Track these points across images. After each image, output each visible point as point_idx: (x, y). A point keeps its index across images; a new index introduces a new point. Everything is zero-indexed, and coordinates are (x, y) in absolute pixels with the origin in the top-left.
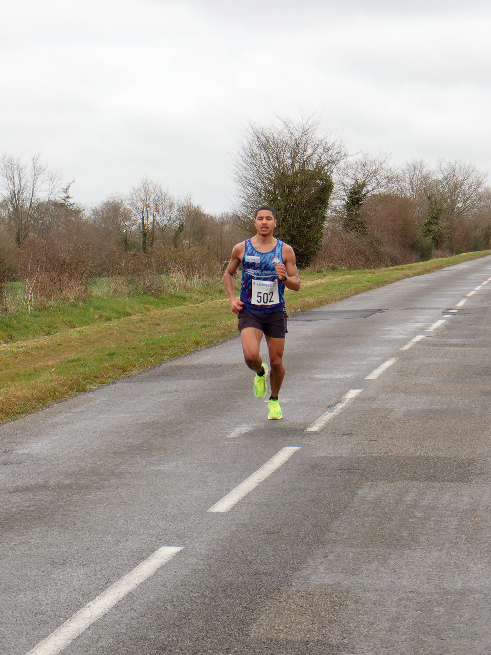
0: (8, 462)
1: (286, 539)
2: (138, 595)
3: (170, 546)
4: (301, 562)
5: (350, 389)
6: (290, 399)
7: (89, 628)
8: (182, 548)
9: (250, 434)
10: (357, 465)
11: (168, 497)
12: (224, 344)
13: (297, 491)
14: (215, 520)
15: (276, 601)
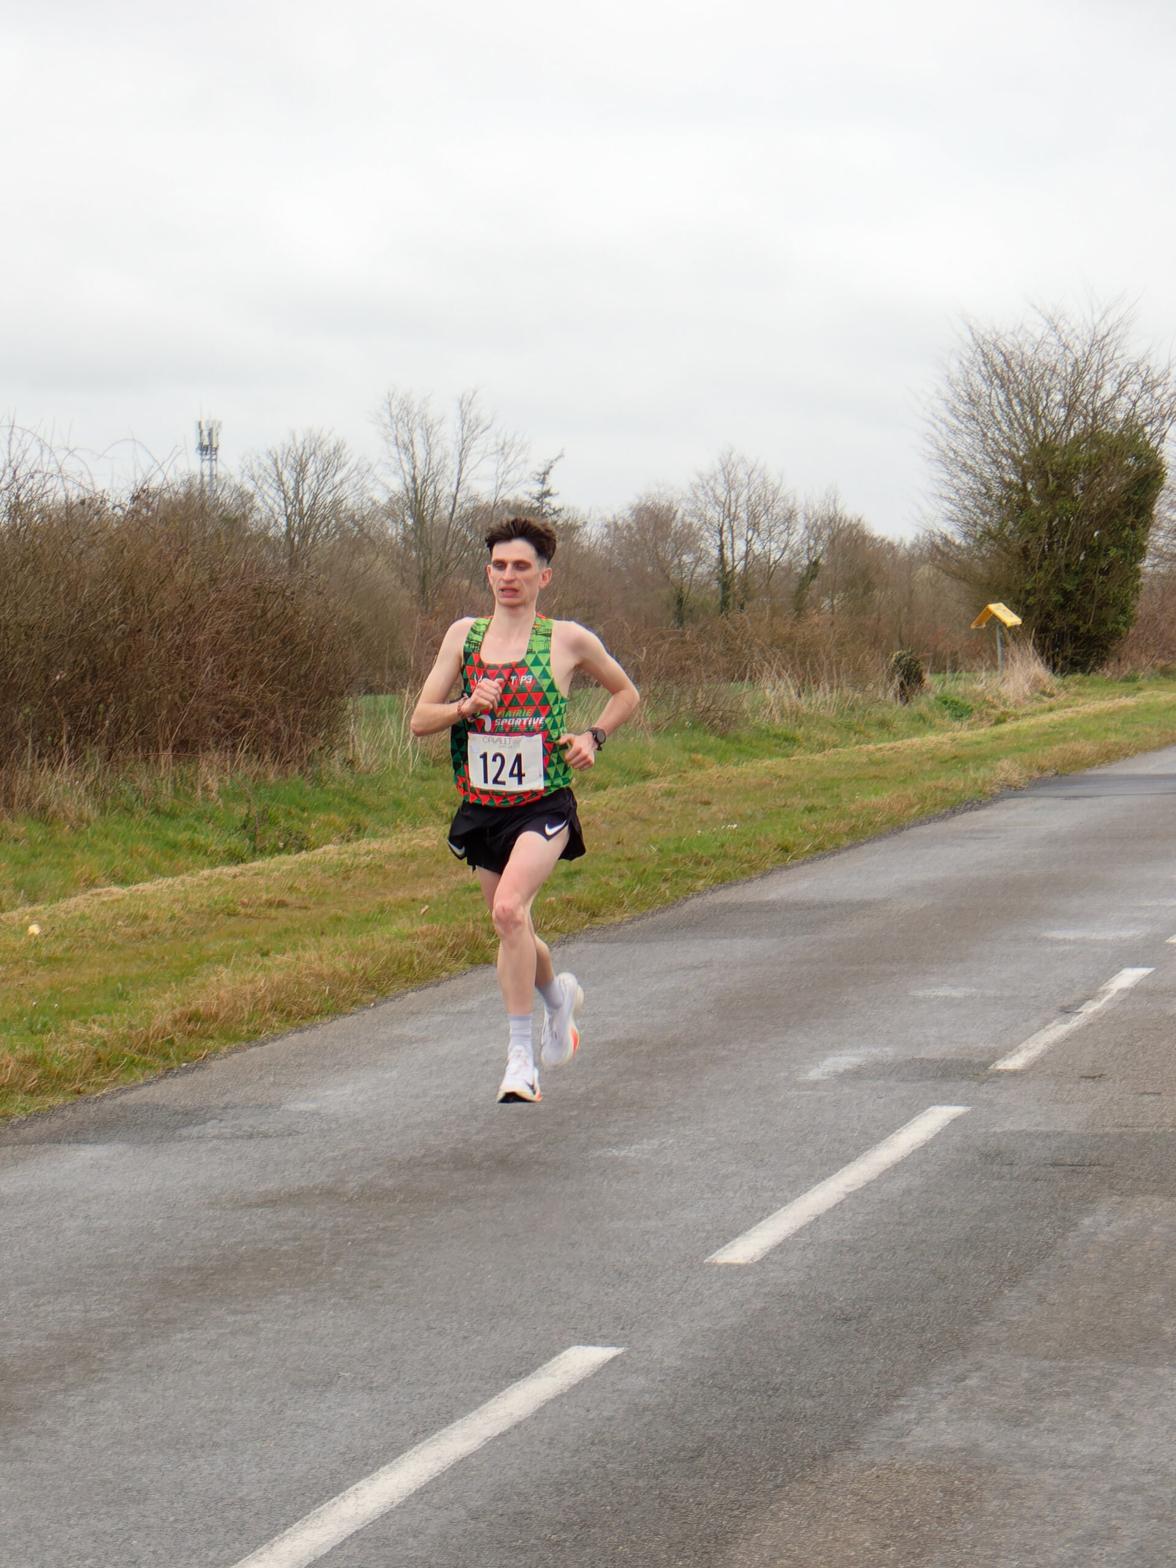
0: (259, 1133)
1: (878, 1334)
2: (482, 1465)
3: (594, 1344)
4: (898, 1392)
5: (1122, 966)
6: (974, 990)
7: (342, 1545)
8: (620, 1351)
9: (857, 1073)
10: (1095, 1154)
11: (620, 1224)
12: (851, 851)
13: (934, 1214)
14: (718, 1284)
15: (810, 1488)
